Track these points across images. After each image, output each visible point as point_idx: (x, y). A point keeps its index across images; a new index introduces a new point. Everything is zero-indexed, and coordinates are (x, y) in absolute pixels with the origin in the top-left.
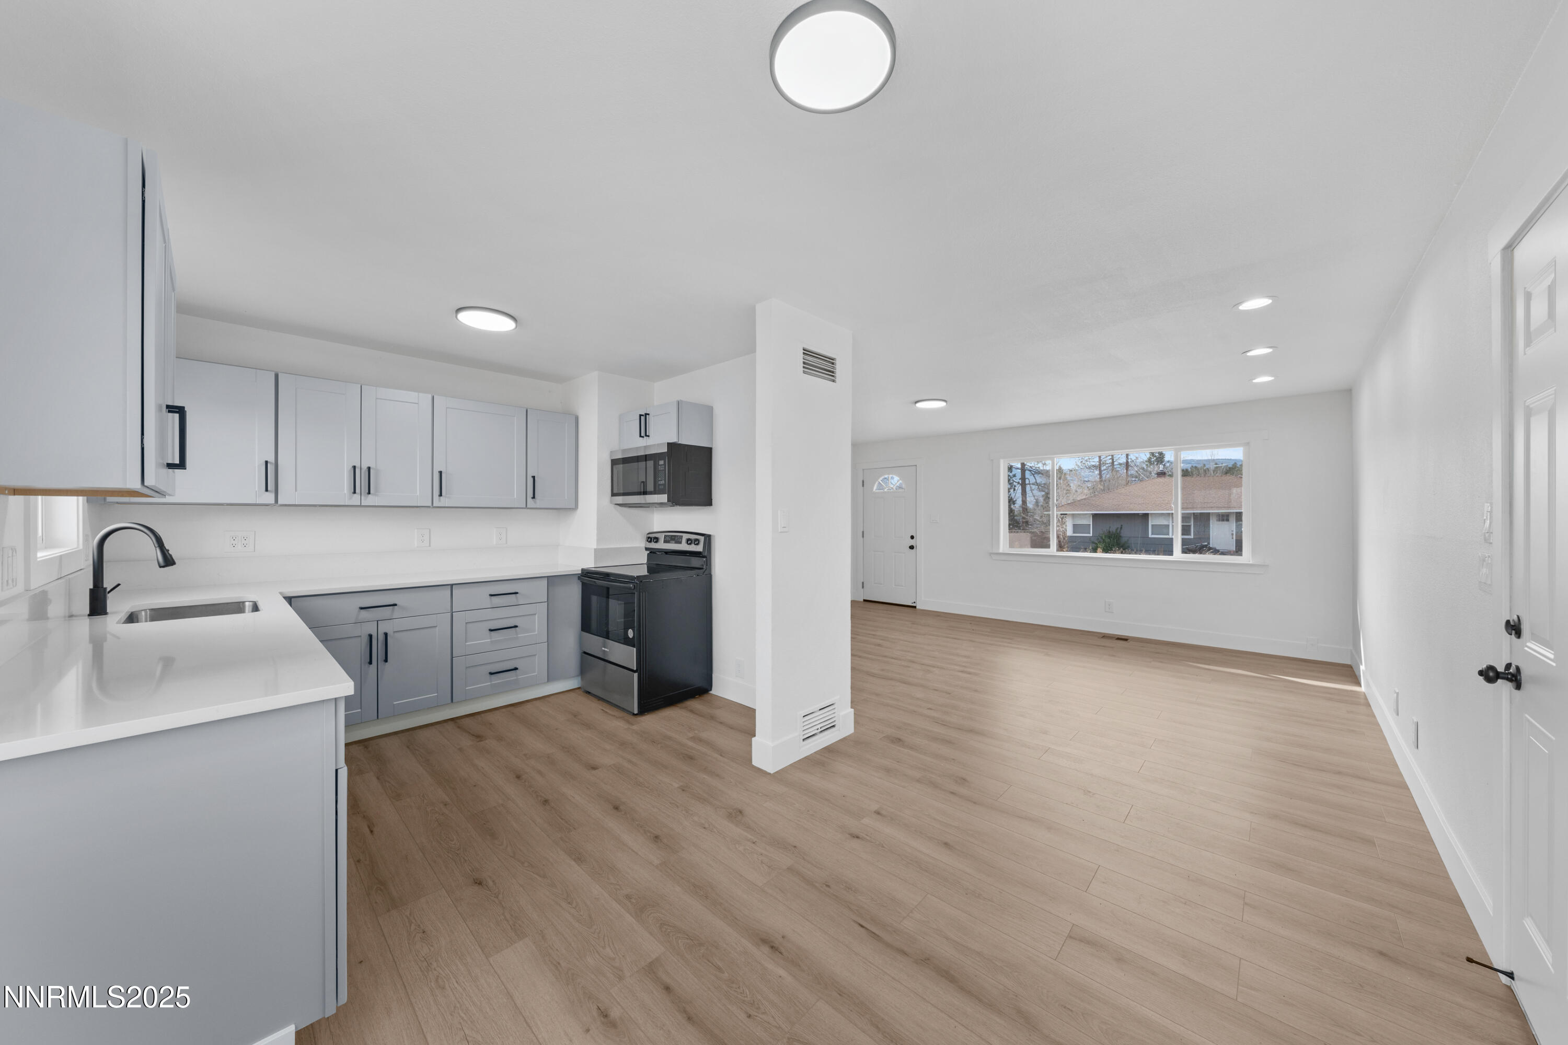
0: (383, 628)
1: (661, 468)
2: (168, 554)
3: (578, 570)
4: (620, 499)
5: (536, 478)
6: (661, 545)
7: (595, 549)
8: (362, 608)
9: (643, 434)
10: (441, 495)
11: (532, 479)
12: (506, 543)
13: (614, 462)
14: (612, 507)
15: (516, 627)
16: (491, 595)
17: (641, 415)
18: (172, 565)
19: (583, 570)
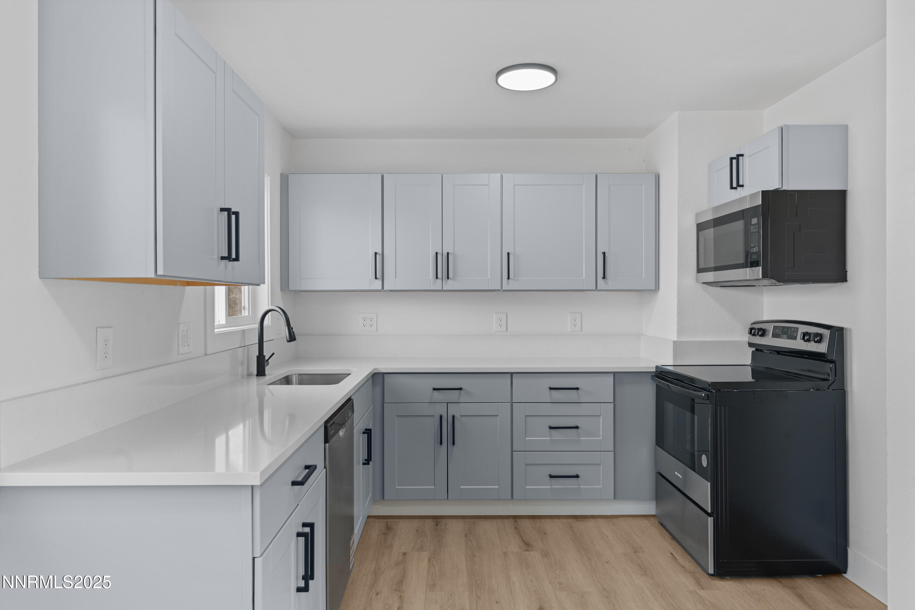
0: (454, 410)
1: (753, 229)
2: (292, 331)
3: (652, 367)
4: (710, 276)
5: (606, 254)
6: (769, 341)
7: (674, 342)
8: (434, 389)
9: (735, 185)
10: (509, 278)
11: (602, 255)
12: (581, 331)
13: (701, 227)
14: (700, 286)
15: (577, 427)
16: (551, 389)
17: (732, 159)
18: (294, 341)
19: (657, 367)
